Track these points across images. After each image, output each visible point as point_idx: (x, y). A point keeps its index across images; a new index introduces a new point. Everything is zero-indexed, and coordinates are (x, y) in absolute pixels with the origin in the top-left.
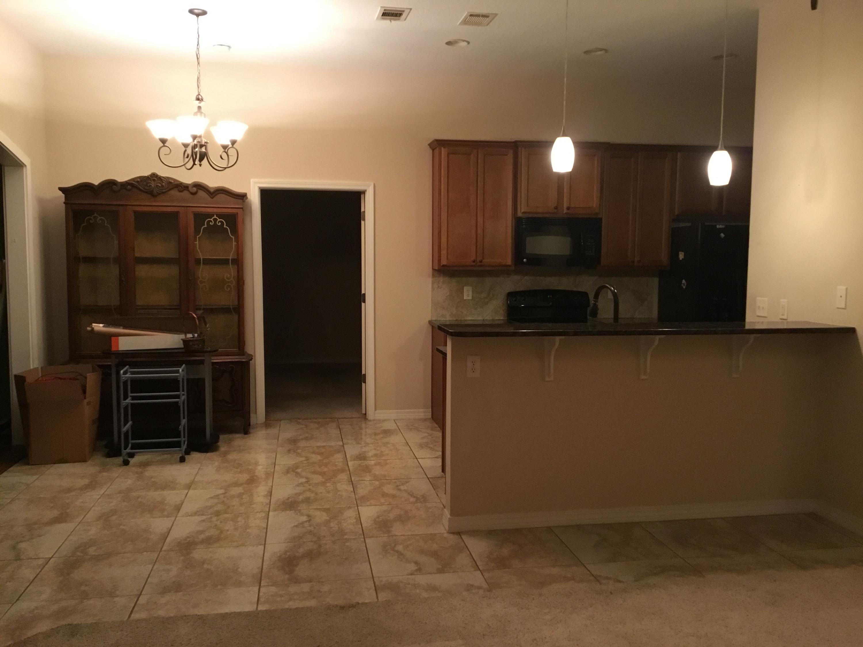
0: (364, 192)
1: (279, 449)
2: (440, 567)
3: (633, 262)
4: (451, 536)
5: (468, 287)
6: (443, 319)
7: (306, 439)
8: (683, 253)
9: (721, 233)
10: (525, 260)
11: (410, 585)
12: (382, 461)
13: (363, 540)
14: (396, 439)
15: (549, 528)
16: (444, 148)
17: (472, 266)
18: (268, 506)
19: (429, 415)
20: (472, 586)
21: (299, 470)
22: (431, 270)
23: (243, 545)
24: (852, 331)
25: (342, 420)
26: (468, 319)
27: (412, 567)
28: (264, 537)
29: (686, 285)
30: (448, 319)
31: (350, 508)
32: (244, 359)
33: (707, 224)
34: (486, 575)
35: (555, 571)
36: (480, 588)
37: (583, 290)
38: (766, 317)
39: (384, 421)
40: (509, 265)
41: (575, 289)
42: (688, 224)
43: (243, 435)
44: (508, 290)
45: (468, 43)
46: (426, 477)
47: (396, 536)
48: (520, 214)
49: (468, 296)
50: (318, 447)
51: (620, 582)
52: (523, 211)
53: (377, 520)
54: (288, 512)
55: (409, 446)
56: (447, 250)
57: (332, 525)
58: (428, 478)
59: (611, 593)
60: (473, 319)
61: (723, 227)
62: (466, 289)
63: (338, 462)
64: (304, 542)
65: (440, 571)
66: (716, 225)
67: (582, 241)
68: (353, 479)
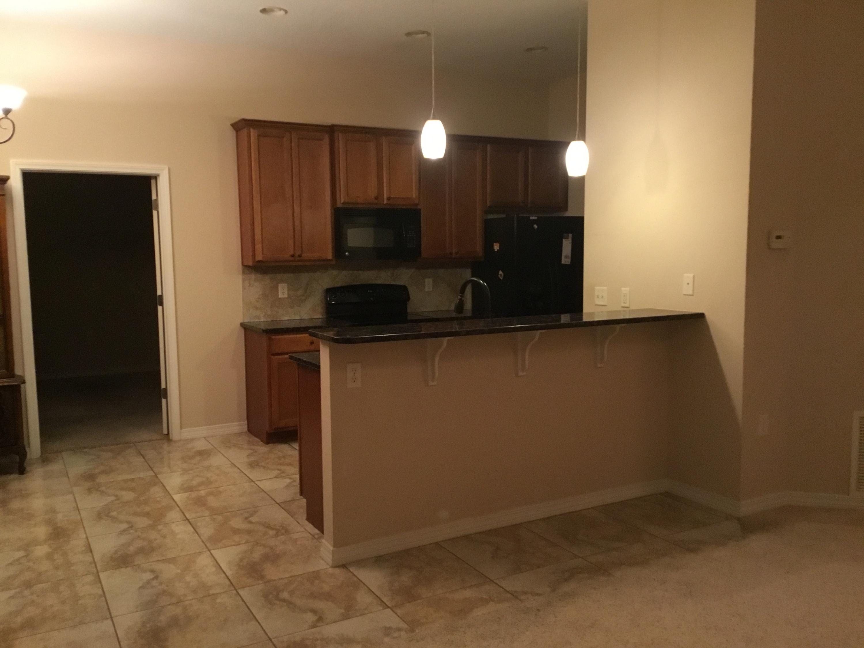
0: (156, 177)
1: (75, 489)
2: (343, 611)
3: (451, 254)
4: (337, 571)
5: (283, 284)
6: (257, 320)
7: (104, 472)
8: (498, 244)
9: (534, 224)
10: (347, 254)
11: (319, 641)
12: (214, 489)
13: (234, 592)
14: (217, 460)
15: (437, 543)
16: (254, 129)
17: (291, 261)
18: (94, 565)
19: (245, 428)
20: (390, 628)
21: (114, 514)
22: (241, 266)
23: (81, 623)
24: (701, 316)
25: (140, 444)
26: (283, 319)
27: (310, 618)
28: (106, 607)
29: (503, 275)
30: (262, 320)
31: (200, 553)
32: (14, 381)
33: (521, 215)
34: (399, 611)
35: (468, 593)
36: (399, 630)
37: (402, 283)
38: (605, 306)
39: (192, 440)
40: (330, 259)
41: (393, 283)
42: (504, 216)
43: (17, 476)
44: (326, 287)
45: (286, 12)
46: (274, 502)
47: (273, 580)
48: (339, 205)
49: (283, 293)
50: (126, 481)
51: (539, 595)
52: (342, 201)
53: (241, 564)
54: (123, 570)
55: (236, 468)
56: (262, 243)
57: (188, 578)
58: (278, 504)
59: (538, 610)
60: (290, 319)
61: (536, 218)
62: (280, 286)
63: (159, 497)
64: (163, 607)
65: (346, 617)
66: (529, 217)
67: (404, 232)
68: (187, 516)
